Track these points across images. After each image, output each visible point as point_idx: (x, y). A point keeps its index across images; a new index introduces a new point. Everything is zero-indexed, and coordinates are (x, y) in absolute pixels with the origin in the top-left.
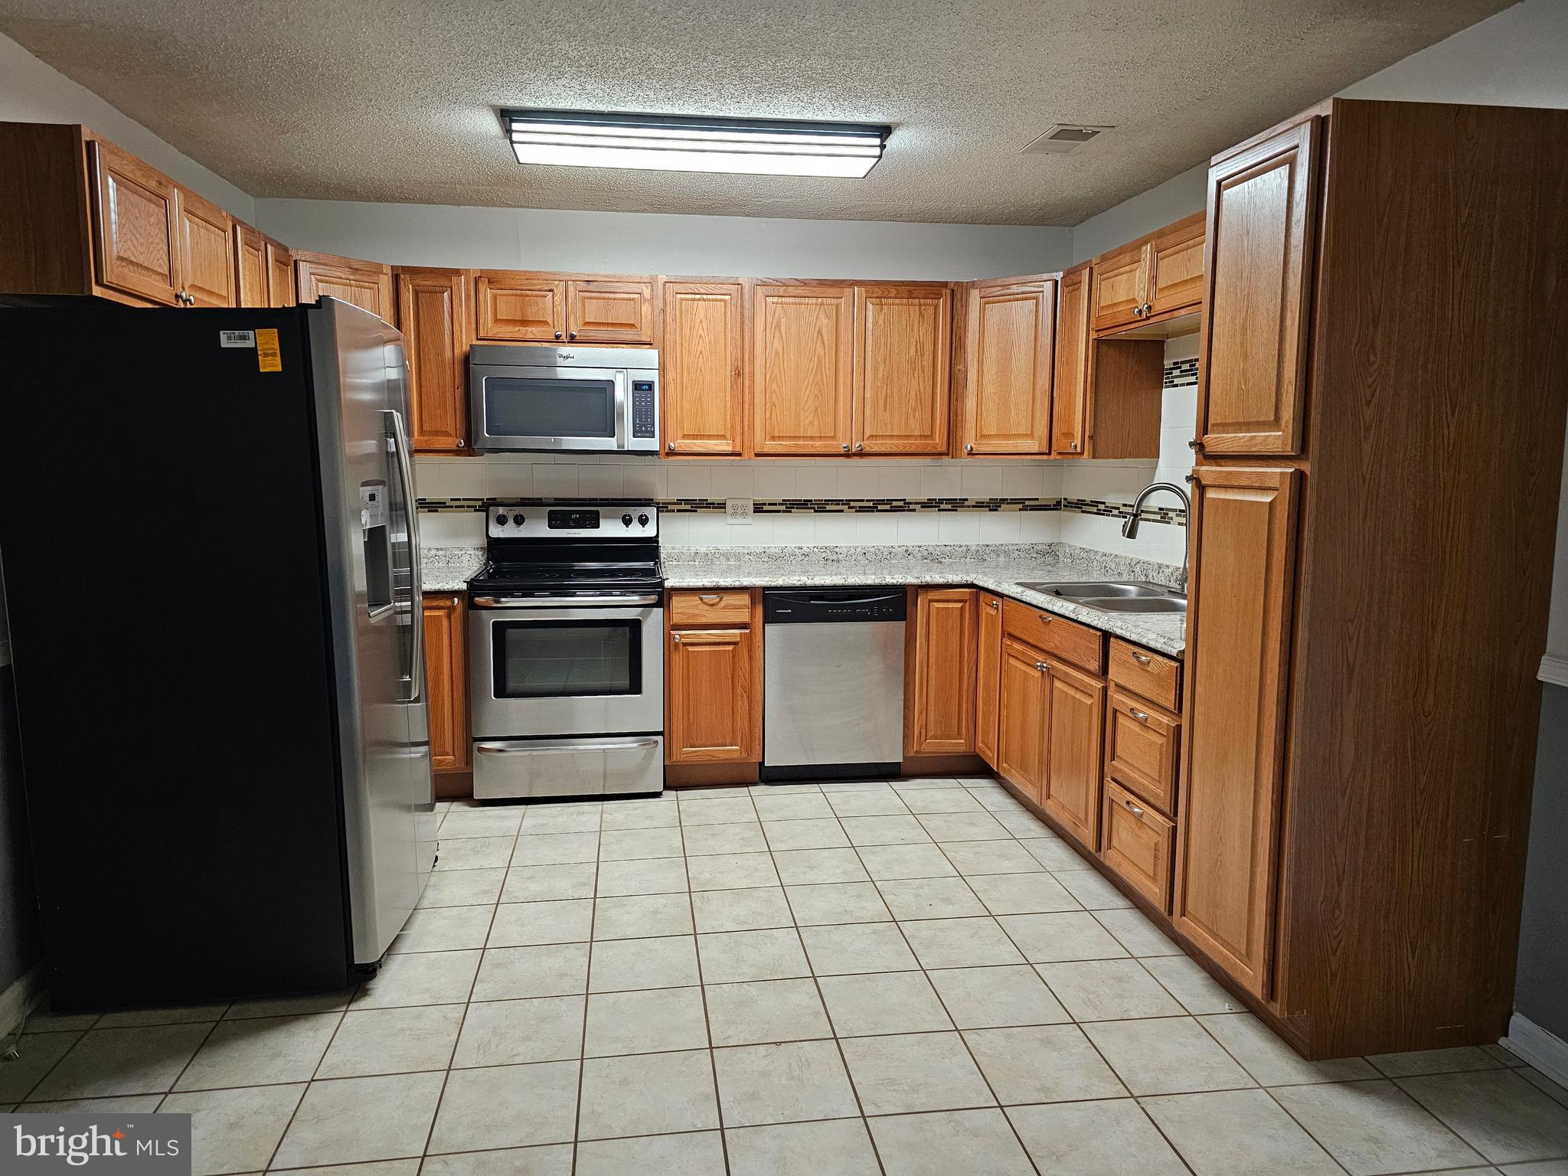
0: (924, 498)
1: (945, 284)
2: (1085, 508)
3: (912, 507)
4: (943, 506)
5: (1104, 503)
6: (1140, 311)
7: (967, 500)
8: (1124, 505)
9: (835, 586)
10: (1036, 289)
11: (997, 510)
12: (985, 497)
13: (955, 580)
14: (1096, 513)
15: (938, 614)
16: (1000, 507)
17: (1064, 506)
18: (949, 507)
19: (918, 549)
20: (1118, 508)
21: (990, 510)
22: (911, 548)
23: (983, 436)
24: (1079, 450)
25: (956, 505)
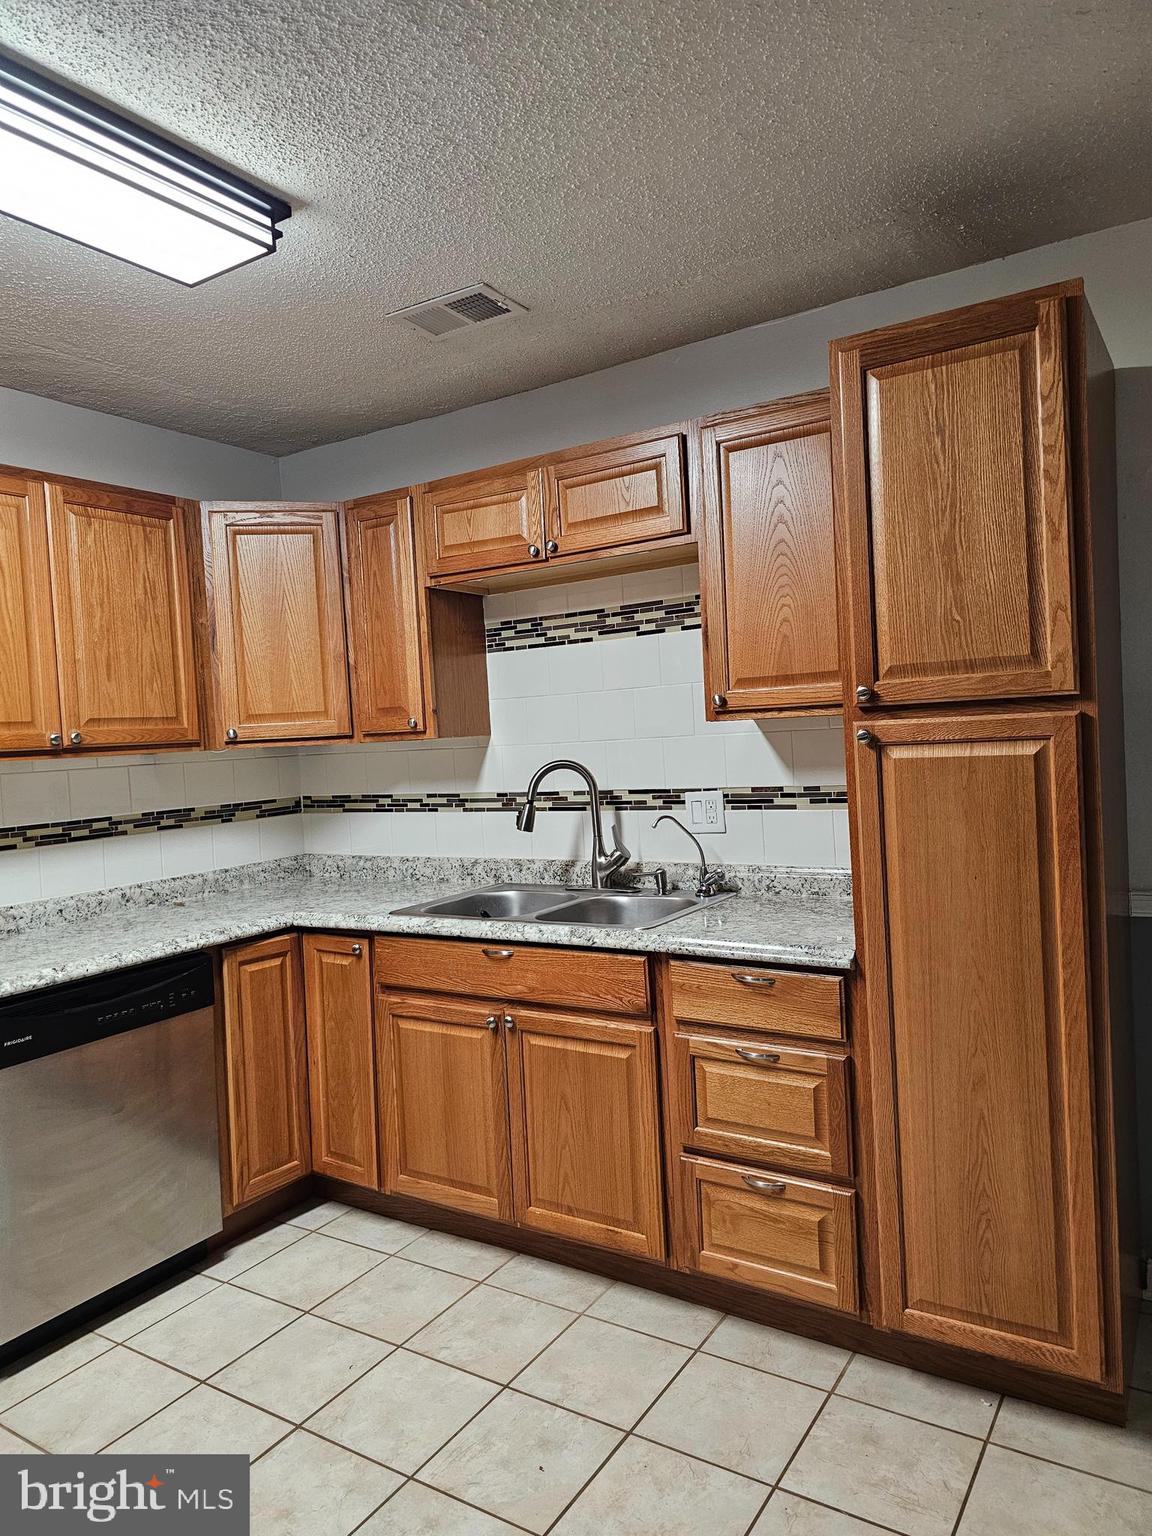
0: (137, 812)
1: (171, 500)
2: (348, 806)
3: (121, 828)
4: (164, 823)
5: (391, 796)
6: (537, 552)
7: (193, 810)
8: (429, 796)
9: (105, 972)
10: (313, 521)
11: (230, 820)
12: (215, 803)
13: (272, 925)
14: (375, 810)
15: (252, 980)
16: (234, 815)
17: (305, 806)
18: (171, 822)
19: (138, 890)
20: (421, 800)
21: (223, 821)
22: (128, 891)
23: (250, 717)
24: (420, 727)
25: (179, 819)
